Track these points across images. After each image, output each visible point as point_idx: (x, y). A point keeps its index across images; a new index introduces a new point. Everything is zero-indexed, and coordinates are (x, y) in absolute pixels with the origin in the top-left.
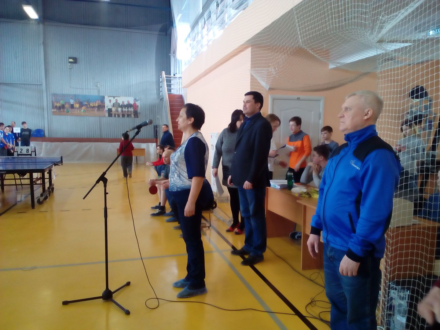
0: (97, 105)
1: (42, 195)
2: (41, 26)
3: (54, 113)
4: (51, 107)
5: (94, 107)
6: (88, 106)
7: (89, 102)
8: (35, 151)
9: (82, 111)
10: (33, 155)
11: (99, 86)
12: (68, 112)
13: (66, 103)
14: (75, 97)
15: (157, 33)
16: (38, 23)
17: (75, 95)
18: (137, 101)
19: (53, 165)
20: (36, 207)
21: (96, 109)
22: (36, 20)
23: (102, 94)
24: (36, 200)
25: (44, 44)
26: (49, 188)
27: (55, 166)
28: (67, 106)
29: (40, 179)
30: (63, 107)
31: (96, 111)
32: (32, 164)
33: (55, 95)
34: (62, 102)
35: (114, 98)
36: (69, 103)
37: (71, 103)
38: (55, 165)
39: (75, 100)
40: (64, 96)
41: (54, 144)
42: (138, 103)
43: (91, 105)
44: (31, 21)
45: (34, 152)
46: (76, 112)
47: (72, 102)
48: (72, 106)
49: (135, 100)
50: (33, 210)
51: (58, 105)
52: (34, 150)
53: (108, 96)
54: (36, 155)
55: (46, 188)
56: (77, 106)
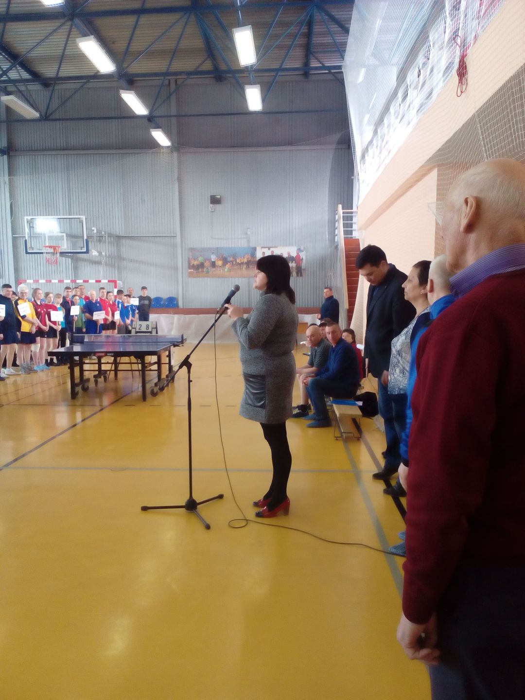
0: (245, 260)
1: (156, 385)
2: (175, 154)
3: (191, 275)
4: (187, 265)
5: (242, 263)
6: (234, 263)
7: (235, 256)
9: (226, 270)
10: (154, 333)
11: (249, 233)
12: (208, 272)
13: (205, 260)
14: (216, 251)
15: (334, 146)
16: (172, 152)
17: (218, 248)
18: (302, 251)
19: (171, 345)
20: (147, 399)
21: (245, 266)
22: (168, 147)
23: (252, 245)
24: (148, 391)
25: (179, 179)
26: (167, 376)
27: (174, 347)
30: (202, 265)
33: (192, 250)
34: (201, 259)
36: (209, 260)
37: (213, 260)
39: (217, 256)
40: (203, 250)
41: (188, 317)
42: (303, 255)
43: (238, 261)
44: (162, 150)
45: (156, 329)
46: (219, 271)
47: (213, 258)
48: (213, 264)
49: (299, 250)
51: (196, 263)
52: (155, 327)
53: (262, 247)
54: (157, 333)
56: (220, 263)
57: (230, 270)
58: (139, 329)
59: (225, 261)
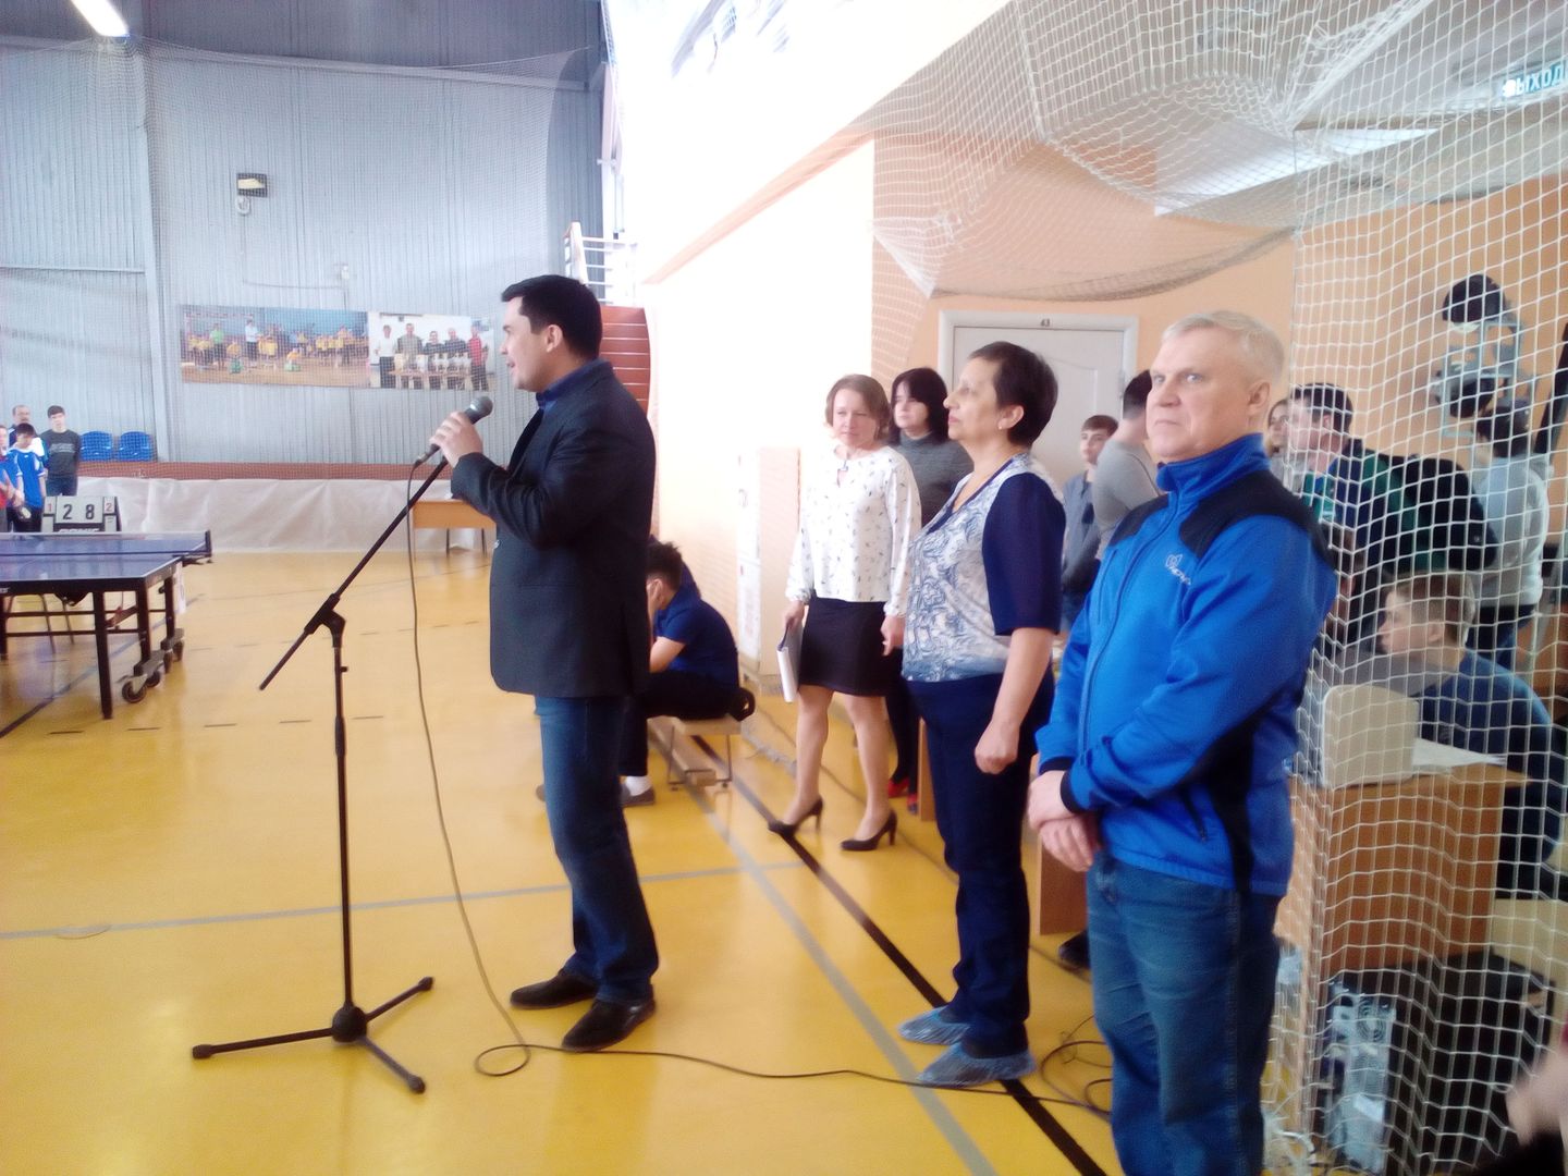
0: (339, 344)
1: (138, 671)
2: (138, 61)
3: (188, 375)
4: (178, 350)
5: (331, 352)
6: (309, 349)
7: (310, 332)
8: (116, 513)
9: (288, 366)
10: (110, 528)
11: (345, 275)
12: (237, 371)
13: (229, 339)
14: (260, 315)
15: (553, 84)
16: (128, 54)
17: (262, 309)
18: (485, 329)
19: (178, 561)
20: (116, 712)
21: (338, 359)
22: (119, 40)
23: (356, 306)
24: (116, 690)
25: (149, 126)
26: (164, 645)
27: (184, 565)
28: (233, 349)
29: (131, 611)
30: (219, 352)
31: (336, 365)
32: (107, 561)
33: (189, 310)
34: (216, 336)
35: (401, 319)
36: (241, 338)
37: (249, 339)
38: (186, 562)
39: (262, 328)
40: (224, 312)
41: (187, 485)
42: (486, 338)
44: (100, 45)
45: (115, 518)
46: (267, 369)
47: (251, 334)
48: (252, 351)
49: (477, 325)
50: (106, 722)
51: (202, 345)
52: (113, 511)
53: (382, 314)
54: (118, 528)
55: (155, 645)
57: (297, 368)
58: (65, 517)
59: (285, 345)
